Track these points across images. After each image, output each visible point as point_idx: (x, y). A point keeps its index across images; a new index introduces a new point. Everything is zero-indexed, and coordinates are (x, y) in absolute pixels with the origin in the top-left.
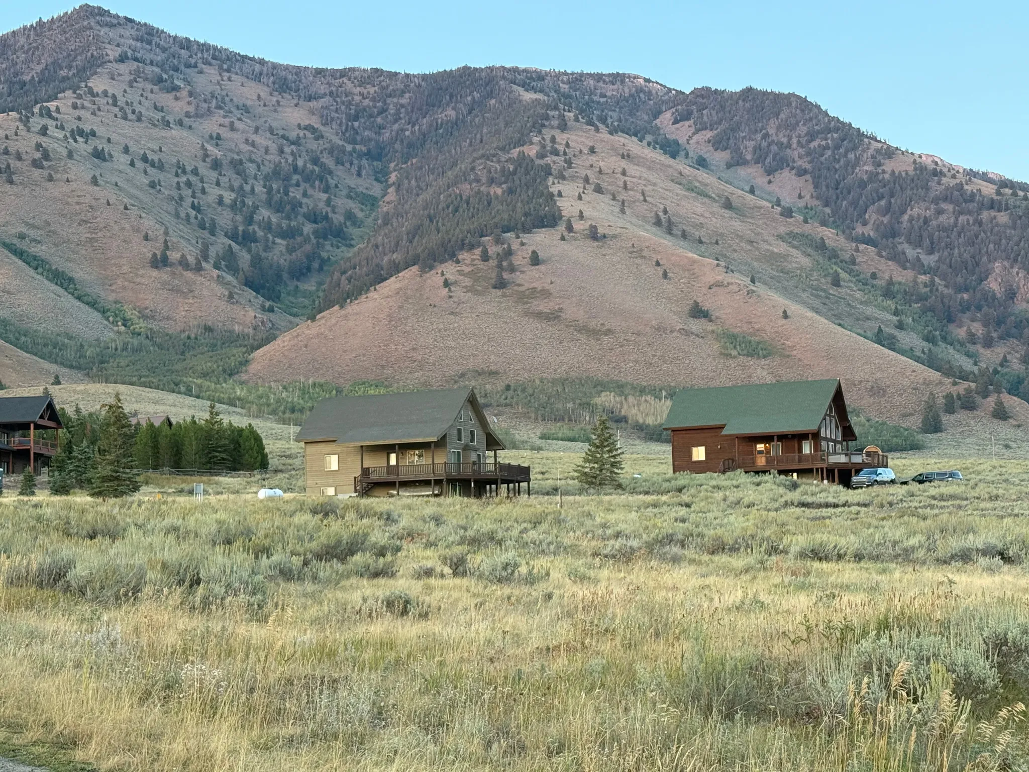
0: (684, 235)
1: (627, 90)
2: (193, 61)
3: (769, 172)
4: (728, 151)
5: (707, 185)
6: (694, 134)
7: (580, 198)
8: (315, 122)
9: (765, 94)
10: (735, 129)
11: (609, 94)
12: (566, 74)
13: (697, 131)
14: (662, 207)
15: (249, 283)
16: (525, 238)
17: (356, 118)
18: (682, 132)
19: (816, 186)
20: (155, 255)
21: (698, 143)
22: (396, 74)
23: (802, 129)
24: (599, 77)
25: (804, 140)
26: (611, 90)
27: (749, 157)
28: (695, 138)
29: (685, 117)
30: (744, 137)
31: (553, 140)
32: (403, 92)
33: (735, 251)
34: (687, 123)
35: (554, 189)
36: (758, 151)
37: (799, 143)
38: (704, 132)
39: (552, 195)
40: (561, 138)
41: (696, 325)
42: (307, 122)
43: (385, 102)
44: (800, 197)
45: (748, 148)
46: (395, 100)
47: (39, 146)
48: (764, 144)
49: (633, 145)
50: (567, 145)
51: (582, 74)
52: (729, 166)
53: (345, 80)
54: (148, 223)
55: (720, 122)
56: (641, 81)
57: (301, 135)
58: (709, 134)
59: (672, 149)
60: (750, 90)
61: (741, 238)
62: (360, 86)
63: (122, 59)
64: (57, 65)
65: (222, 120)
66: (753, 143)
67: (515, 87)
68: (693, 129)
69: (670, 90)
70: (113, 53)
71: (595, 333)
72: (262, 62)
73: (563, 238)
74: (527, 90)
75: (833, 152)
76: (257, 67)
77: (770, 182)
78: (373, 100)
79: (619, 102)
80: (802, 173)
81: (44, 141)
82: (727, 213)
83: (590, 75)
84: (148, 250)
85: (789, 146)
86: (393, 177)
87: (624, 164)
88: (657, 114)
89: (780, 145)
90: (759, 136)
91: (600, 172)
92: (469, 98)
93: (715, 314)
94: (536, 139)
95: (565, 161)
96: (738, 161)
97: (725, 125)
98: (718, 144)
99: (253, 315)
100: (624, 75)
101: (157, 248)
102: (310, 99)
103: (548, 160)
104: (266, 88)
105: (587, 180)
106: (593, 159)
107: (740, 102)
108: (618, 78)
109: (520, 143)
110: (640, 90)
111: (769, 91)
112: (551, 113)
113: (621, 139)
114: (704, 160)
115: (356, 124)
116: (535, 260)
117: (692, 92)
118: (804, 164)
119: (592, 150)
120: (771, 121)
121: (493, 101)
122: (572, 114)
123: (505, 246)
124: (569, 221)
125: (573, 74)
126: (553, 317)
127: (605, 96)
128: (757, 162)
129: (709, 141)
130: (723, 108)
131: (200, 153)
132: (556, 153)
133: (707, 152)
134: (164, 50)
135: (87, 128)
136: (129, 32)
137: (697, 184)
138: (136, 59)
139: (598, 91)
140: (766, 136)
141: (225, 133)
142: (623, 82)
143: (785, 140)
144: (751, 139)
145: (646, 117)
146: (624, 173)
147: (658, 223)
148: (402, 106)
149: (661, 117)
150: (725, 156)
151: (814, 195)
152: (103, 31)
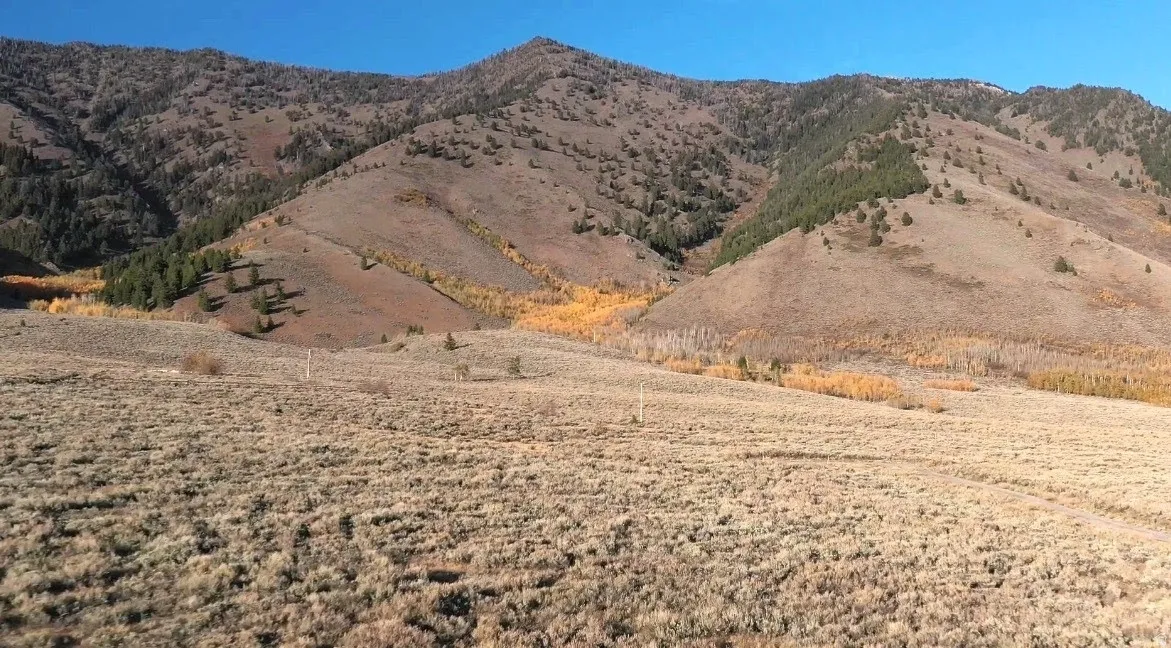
0: (1038, 202)
1: (969, 92)
2: (618, 77)
3: (1101, 153)
4: (1063, 138)
6: (1031, 124)
7: (943, 171)
8: (714, 121)
9: (1093, 89)
10: (1069, 117)
11: (956, 95)
12: (919, 80)
13: (1033, 122)
14: (1016, 178)
15: (655, 246)
16: (898, 202)
17: (747, 118)
18: (1022, 122)
19: (1145, 162)
20: (576, 223)
21: (1035, 131)
22: (779, 83)
23: (1130, 117)
24: (946, 82)
25: (1131, 125)
26: (958, 92)
27: (1082, 142)
28: (1032, 127)
29: (1022, 110)
30: (1075, 126)
31: (915, 125)
32: (785, 96)
33: (1083, 214)
34: (1024, 116)
35: (920, 163)
36: (1090, 136)
37: (1126, 128)
38: (1040, 123)
39: (917, 168)
40: (921, 122)
41: (1062, 279)
42: (707, 121)
43: (770, 105)
44: (1131, 172)
45: (1080, 134)
46: (778, 103)
47: (490, 139)
48: (1095, 130)
49: (982, 129)
50: (928, 130)
51: (931, 80)
52: (1065, 149)
53: (738, 89)
54: (573, 198)
55: (1054, 113)
56: (982, 85)
57: (702, 131)
58: (1044, 124)
59: (1014, 134)
60: (1080, 86)
61: (1088, 204)
62: (750, 93)
63: (564, 75)
64: (512, 81)
65: (638, 120)
66: (1085, 130)
67: (878, 89)
68: (1030, 121)
69: (1006, 92)
70: (556, 71)
71: (965, 286)
72: (673, 77)
73: (932, 203)
74: (889, 92)
75: (1158, 134)
76: (669, 82)
77: (1104, 161)
78: (761, 103)
79: (964, 100)
80: (1129, 153)
81: (495, 134)
82: (1072, 184)
83: (939, 81)
84: (571, 219)
85: (1117, 131)
86: (776, 163)
87: (978, 144)
88: (997, 110)
89: (1111, 131)
90: (1090, 124)
91: (959, 150)
92: (840, 99)
93: (1078, 268)
94: (900, 125)
95: (927, 142)
96: (1071, 145)
97: (1056, 117)
98: (1054, 131)
99: (656, 272)
100: (967, 80)
101: (579, 216)
102: (710, 103)
103: (913, 140)
104: (675, 96)
105: (947, 157)
106: (951, 139)
107: (1072, 97)
108: (962, 83)
109: (886, 127)
110: (981, 91)
111: (1097, 86)
112: (911, 105)
113: (972, 125)
114: (1042, 144)
115: (747, 122)
116: (908, 220)
117: (1027, 92)
118: (1133, 145)
119: (950, 133)
120: (1100, 112)
121: (860, 99)
122: (929, 105)
123: (879, 209)
124: (936, 189)
125: (924, 80)
126: (926, 271)
127: (952, 97)
128: (1090, 145)
129: (1045, 129)
130: (1055, 102)
131: (620, 144)
132: (919, 135)
133: (1043, 138)
134: (596, 69)
135: (530, 126)
136: (570, 56)
138: (573, 75)
139: (946, 95)
140: (1095, 124)
141: (640, 129)
142: (966, 87)
143: (1113, 127)
144: (1082, 127)
145: (989, 112)
146: (979, 151)
147: (1014, 192)
148: (784, 107)
149: (1002, 112)
150: (1061, 141)
151: (1144, 171)
152: (549, 56)
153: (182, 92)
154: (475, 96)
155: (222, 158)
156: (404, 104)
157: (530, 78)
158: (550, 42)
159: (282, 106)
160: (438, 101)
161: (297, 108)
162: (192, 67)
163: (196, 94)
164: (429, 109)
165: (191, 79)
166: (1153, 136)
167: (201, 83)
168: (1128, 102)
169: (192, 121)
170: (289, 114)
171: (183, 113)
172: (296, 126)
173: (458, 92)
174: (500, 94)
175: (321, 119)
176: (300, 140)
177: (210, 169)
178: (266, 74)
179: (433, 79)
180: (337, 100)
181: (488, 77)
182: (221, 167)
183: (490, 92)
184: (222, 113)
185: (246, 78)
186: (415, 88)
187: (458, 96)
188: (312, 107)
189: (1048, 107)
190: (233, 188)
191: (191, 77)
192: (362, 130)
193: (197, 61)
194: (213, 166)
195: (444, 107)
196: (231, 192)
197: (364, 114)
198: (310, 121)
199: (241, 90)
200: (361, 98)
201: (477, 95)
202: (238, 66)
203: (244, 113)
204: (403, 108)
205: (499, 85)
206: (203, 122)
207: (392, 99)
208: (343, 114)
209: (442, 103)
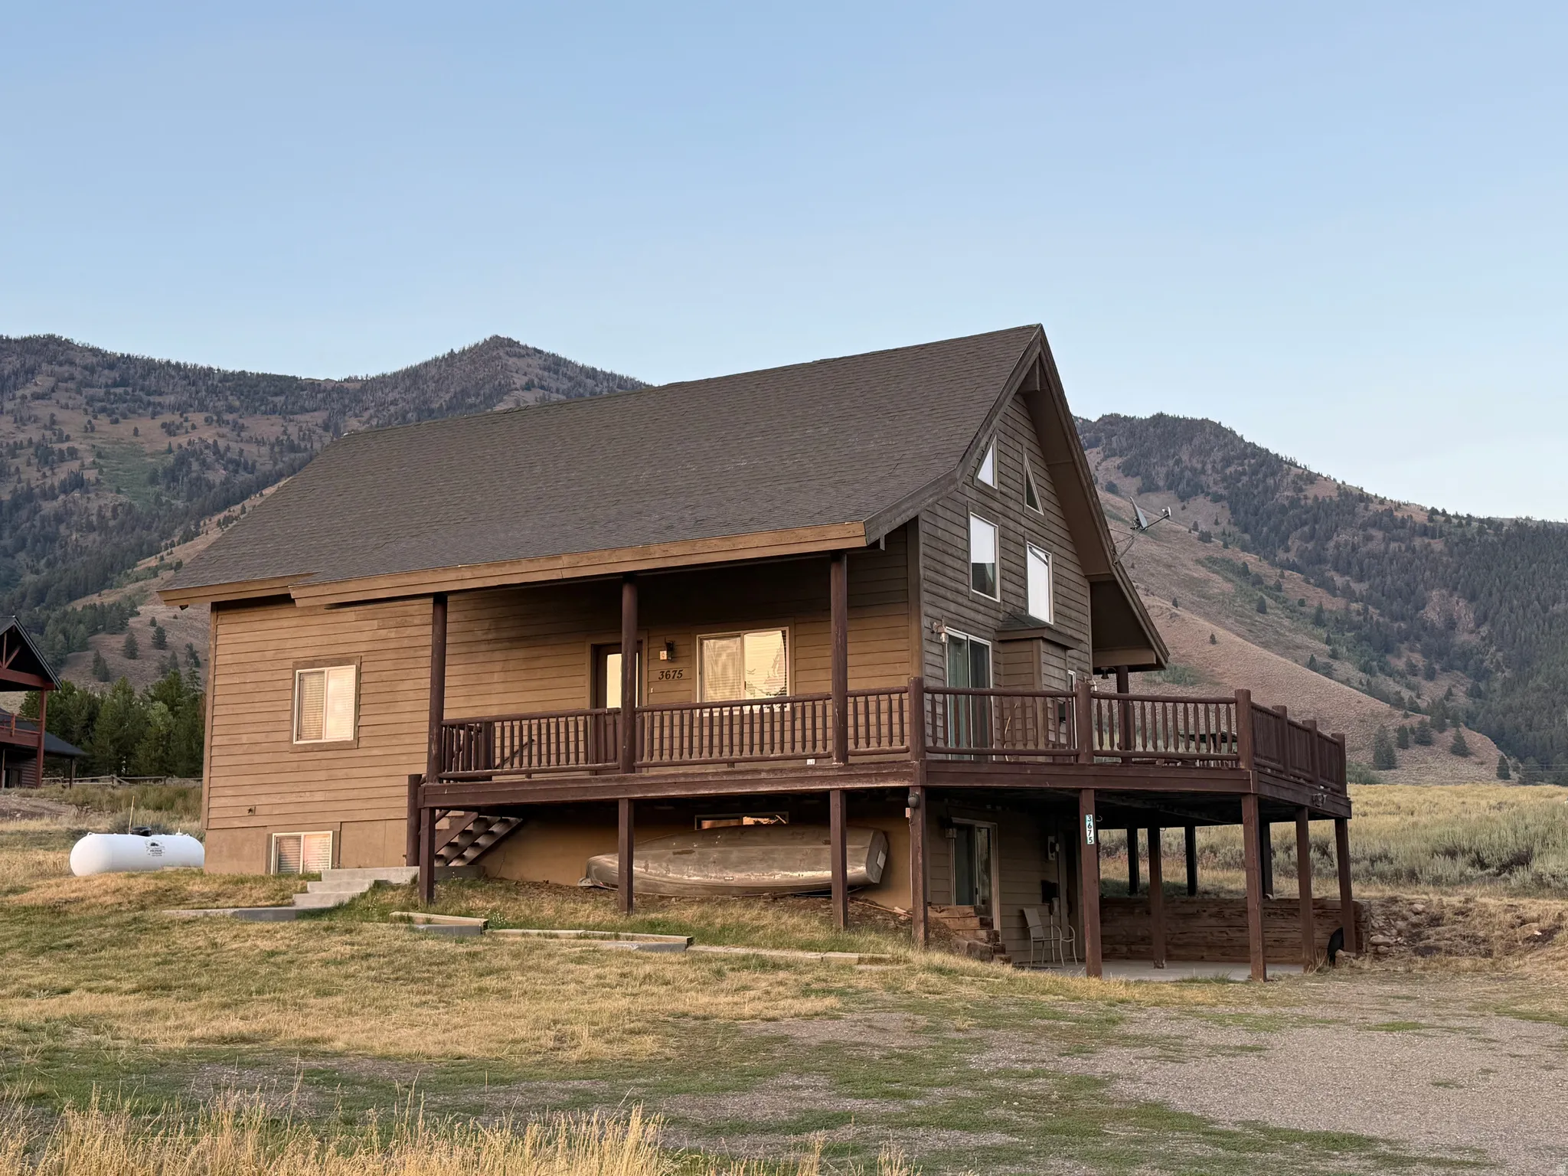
3: (1183, 497)
4: (1139, 478)
5: (1119, 508)
6: (1103, 460)
9: (1176, 420)
10: (1147, 455)
13: (1106, 458)
19: (1234, 510)
21: (1107, 469)
23: (1217, 455)
25: (1219, 466)
27: (1161, 483)
28: (1104, 464)
30: (1155, 464)
33: (1153, 575)
34: (1095, 450)
36: (1171, 477)
37: (1214, 468)
38: (1113, 459)
44: (1217, 523)
45: (1160, 474)
48: (1177, 470)
52: (1140, 492)
55: (1130, 448)
58: (1118, 461)
60: (1161, 415)
61: (1158, 562)
63: (528, 387)
64: (465, 393)
66: (1165, 469)
68: (1102, 456)
70: (520, 381)
75: (1250, 478)
77: (1184, 508)
80: (1217, 499)
85: (1203, 471)
89: (1193, 470)
90: (1171, 462)
96: (1149, 487)
97: (1134, 452)
98: (1128, 470)
107: (1151, 429)
111: (1181, 417)
114: (1114, 486)
117: (1100, 420)
118: (1220, 489)
120: (1184, 447)
128: (1170, 488)
129: (1119, 468)
130: (1132, 434)
133: (1116, 478)
134: (570, 379)
136: (536, 362)
137: (1109, 508)
138: (542, 387)
140: (1178, 462)
143: (1199, 466)
144: (1162, 465)
150: (1136, 482)
151: (1232, 520)
152: (511, 361)
153: (19, 393)
154: (416, 409)
155: (78, 483)
156: (320, 417)
157: (487, 390)
158: (510, 343)
159: (154, 416)
160: (366, 415)
161: (176, 418)
162: (30, 361)
163: (37, 397)
164: (354, 424)
165: (30, 376)
166: (1245, 479)
167: (43, 382)
168: (1217, 437)
169: (33, 433)
170: (164, 425)
171: (21, 421)
172: (175, 441)
173: (392, 403)
174: (448, 409)
175: (209, 434)
176: (182, 461)
177: (62, 497)
178: (132, 371)
179: (358, 386)
180: (231, 409)
181: (432, 386)
182: (77, 494)
183: (435, 406)
184: (72, 421)
185: (107, 376)
186: (335, 395)
187: (392, 409)
188: (198, 418)
189: (1123, 440)
190: (95, 523)
191: (31, 372)
192: (265, 450)
193: (37, 353)
194: (65, 492)
195: (374, 422)
196: (91, 528)
197: (269, 427)
198: (194, 436)
199: (101, 392)
200: (263, 408)
201: (417, 409)
202: (91, 360)
203: (103, 422)
204: (320, 421)
205: (447, 397)
206: (48, 433)
207: (304, 410)
208: (239, 428)
209: (371, 417)
